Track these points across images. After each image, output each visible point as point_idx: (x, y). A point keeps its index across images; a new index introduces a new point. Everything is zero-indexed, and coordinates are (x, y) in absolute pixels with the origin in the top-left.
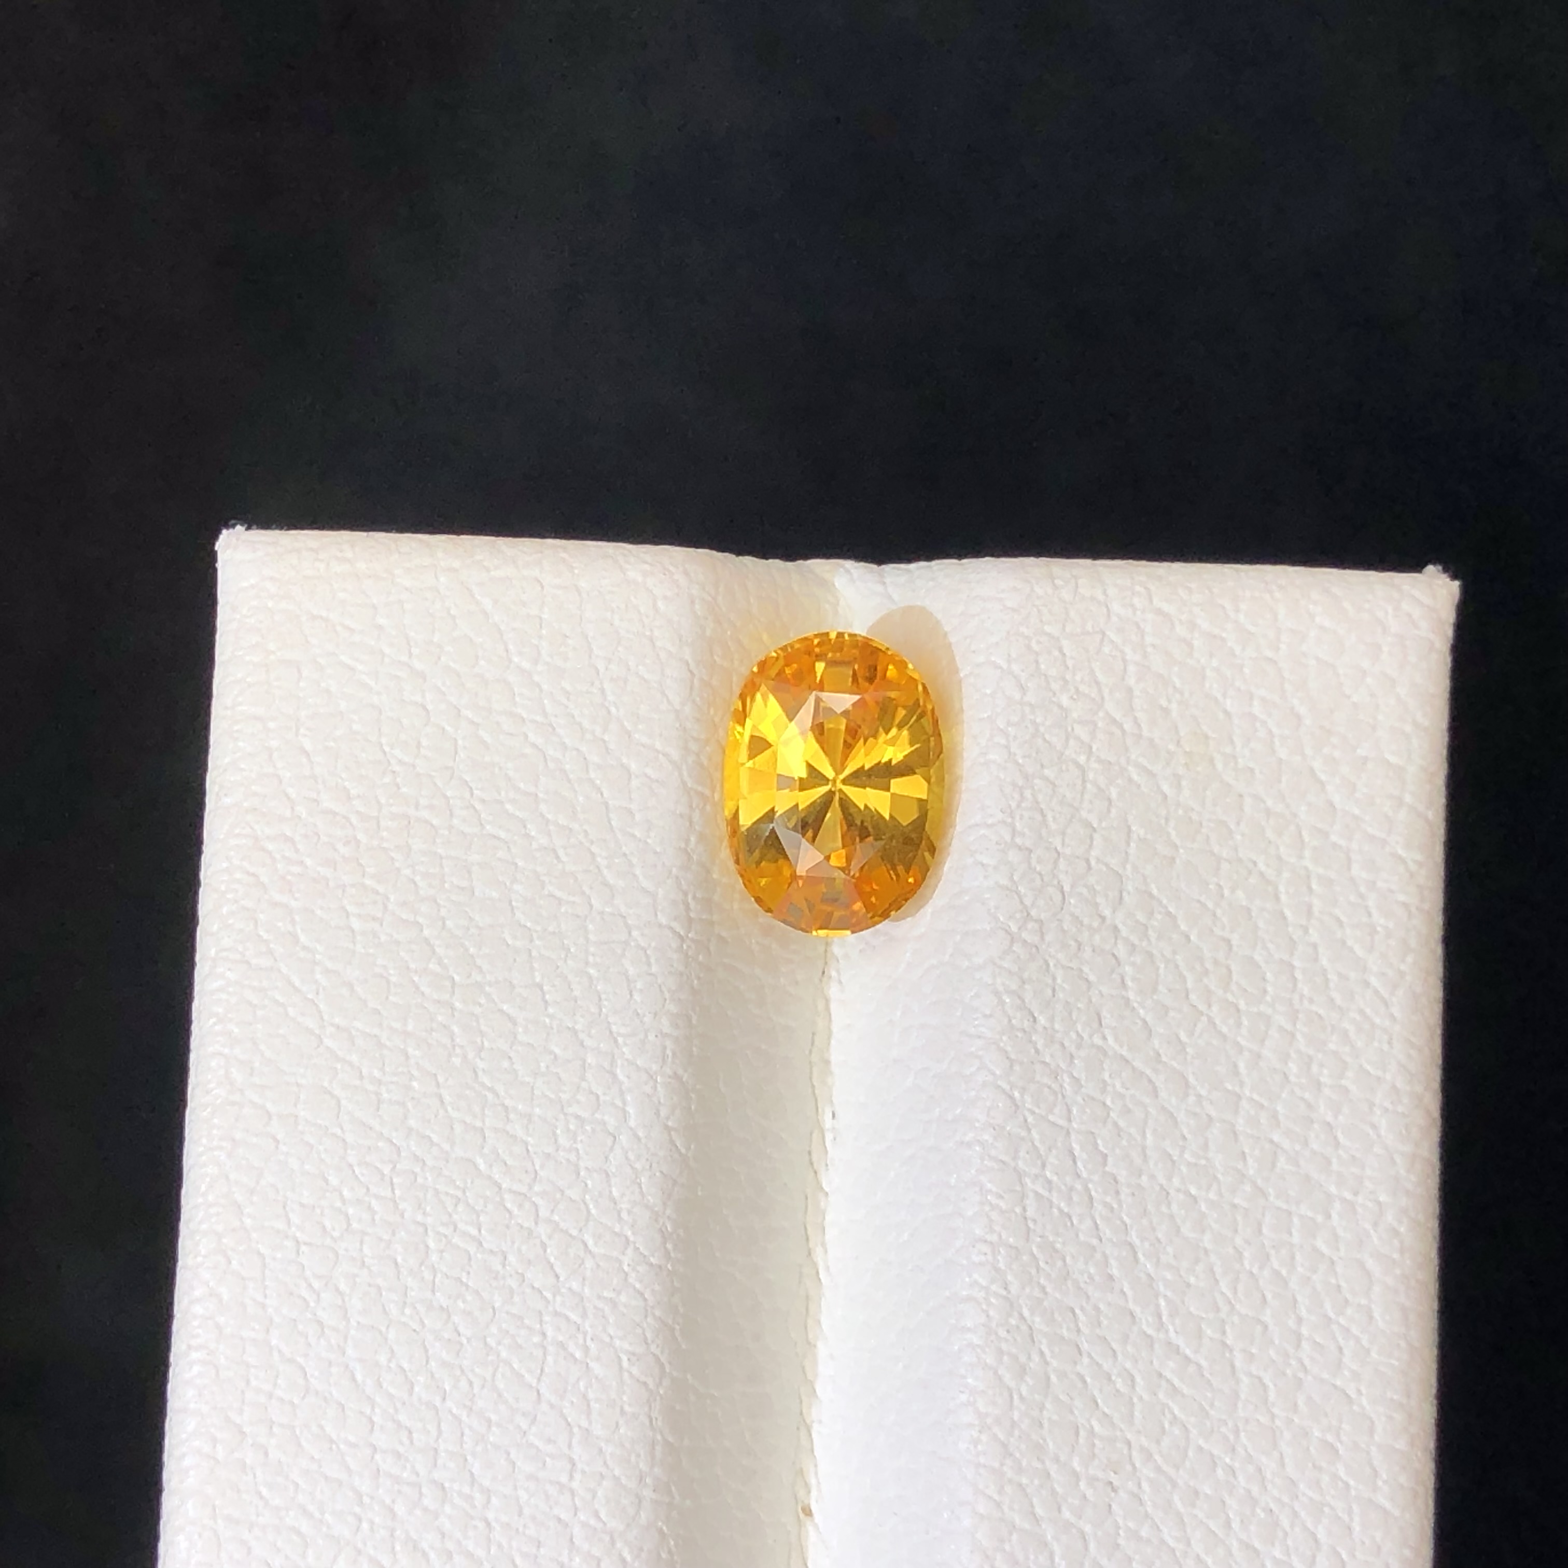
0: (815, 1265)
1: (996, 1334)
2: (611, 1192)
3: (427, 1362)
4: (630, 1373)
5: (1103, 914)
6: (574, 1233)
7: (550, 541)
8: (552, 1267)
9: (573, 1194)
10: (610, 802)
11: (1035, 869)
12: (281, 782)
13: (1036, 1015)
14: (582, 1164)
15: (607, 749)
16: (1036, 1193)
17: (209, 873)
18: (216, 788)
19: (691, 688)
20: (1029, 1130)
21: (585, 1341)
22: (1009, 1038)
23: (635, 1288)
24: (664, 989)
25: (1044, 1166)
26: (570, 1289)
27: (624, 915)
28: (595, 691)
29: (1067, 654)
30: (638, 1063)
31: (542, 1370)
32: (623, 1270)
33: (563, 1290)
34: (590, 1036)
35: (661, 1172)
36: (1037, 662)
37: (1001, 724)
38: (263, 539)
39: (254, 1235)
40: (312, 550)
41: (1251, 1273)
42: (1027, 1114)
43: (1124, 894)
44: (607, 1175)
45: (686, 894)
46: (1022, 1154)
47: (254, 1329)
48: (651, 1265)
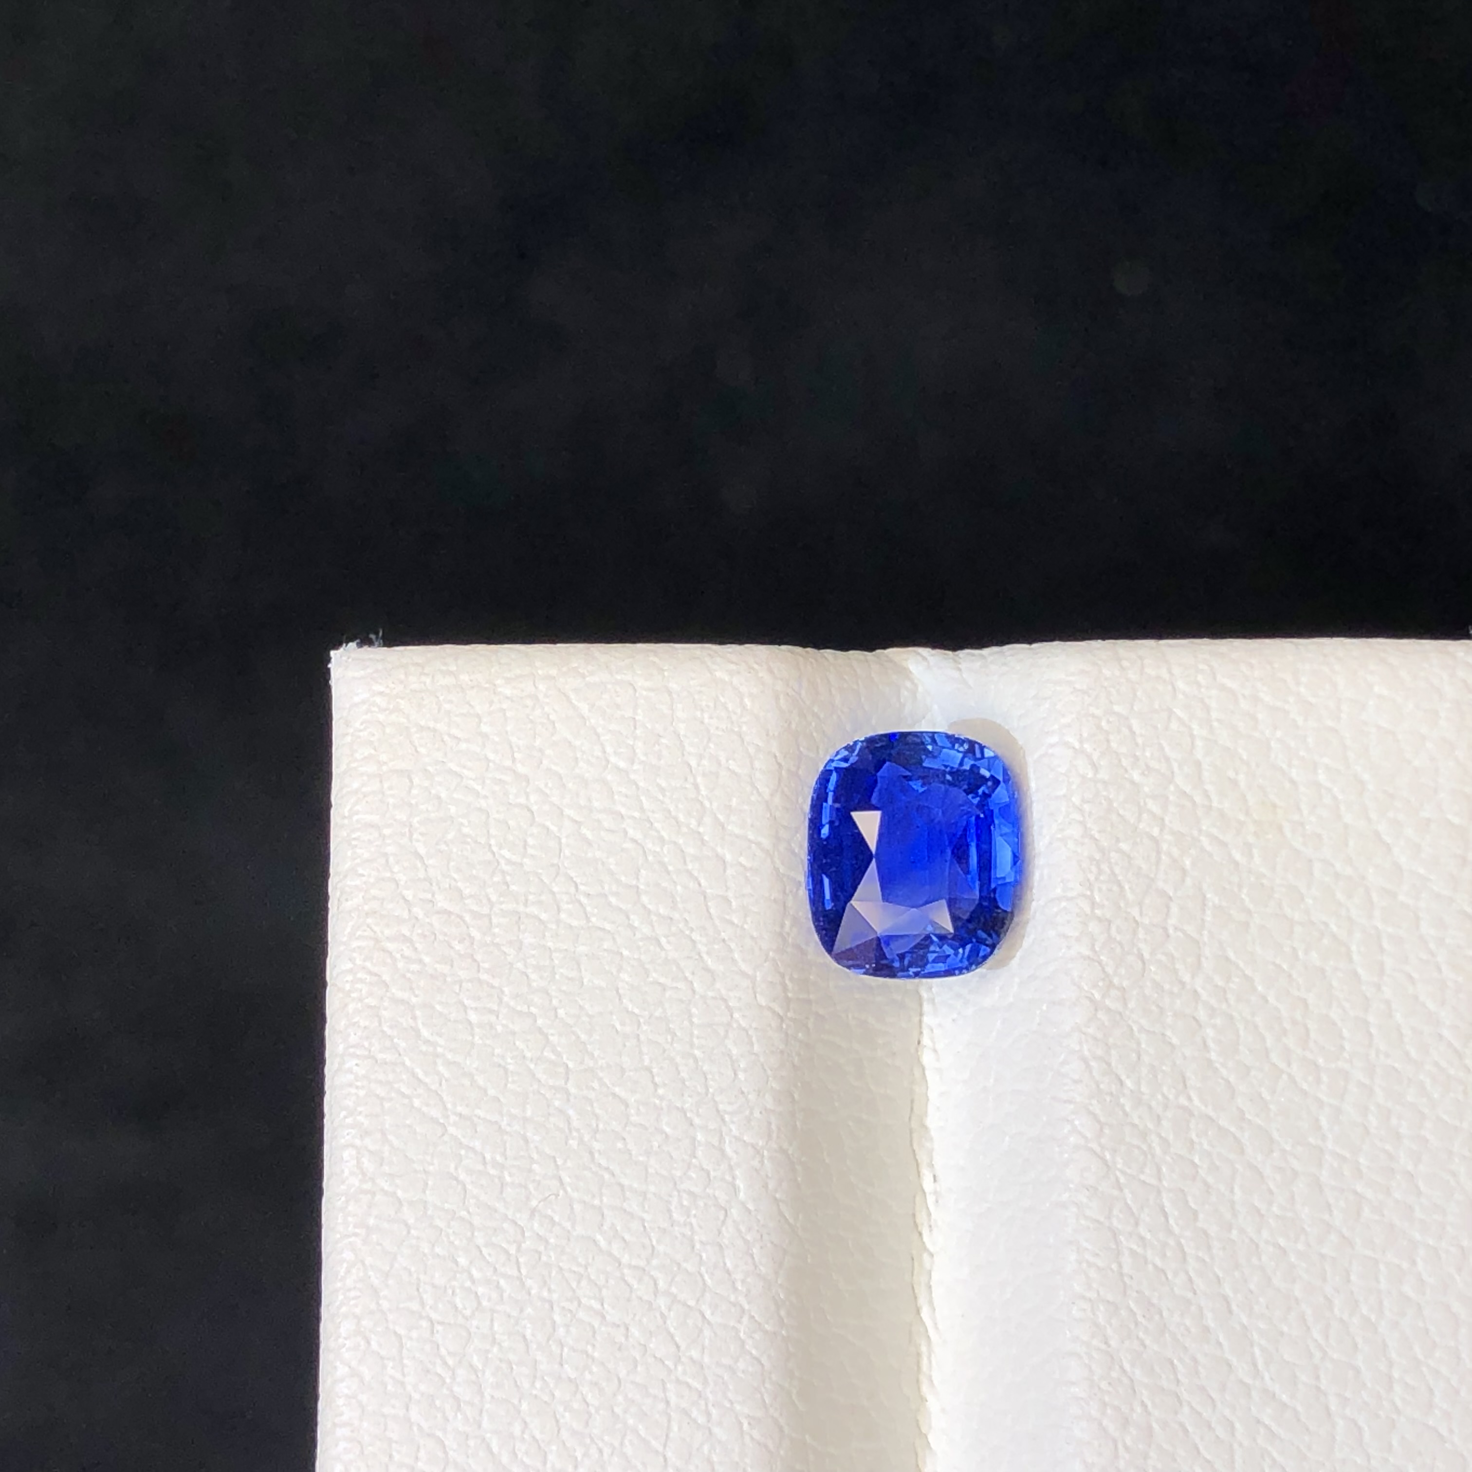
0: (923, 1324)
1: (1099, 1388)
2: (725, 1264)
3: (559, 1431)
4: (752, 1438)
5: (1184, 980)
6: (692, 1303)
7: (640, 646)
8: (672, 1337)
9: (688, 1266)
10: (708, 891)
11: (1115, 939)
12: (398, 885)
13: (1123, 1077)
14: (696, 1238)
15: (703, 842)
16: (1131, 1250)
17: (335, 974)
18: (338, 894)
19: (779, 780)
20: (1121, 1190)
21: (706, 1405)
22: (1098, 1101)
23: (751, 1354)
24: (766, 1068)
25: (1137, 1224)
26: (691, 1359)
27: (725, 998)
28: (688, 786)
29: (1138, 732)
30: (745, 1138)
31: (667, 1436)
32: (740, 1339)
33: (683, 1359)
34: (698, 1115)
35: (772, 1243)
36: (1108, 741)
37: (1076, 800)
38: (372, 656)
39: (391, 1317)
40: (417, 664)
41: (1341, 1320)
42: (1118, 1173)
43: (1203, 959)
44: (721, 1246)
45: (783, 976)
46: (1115, 1212)
47: (393, 1407)
48: (766, 1332)
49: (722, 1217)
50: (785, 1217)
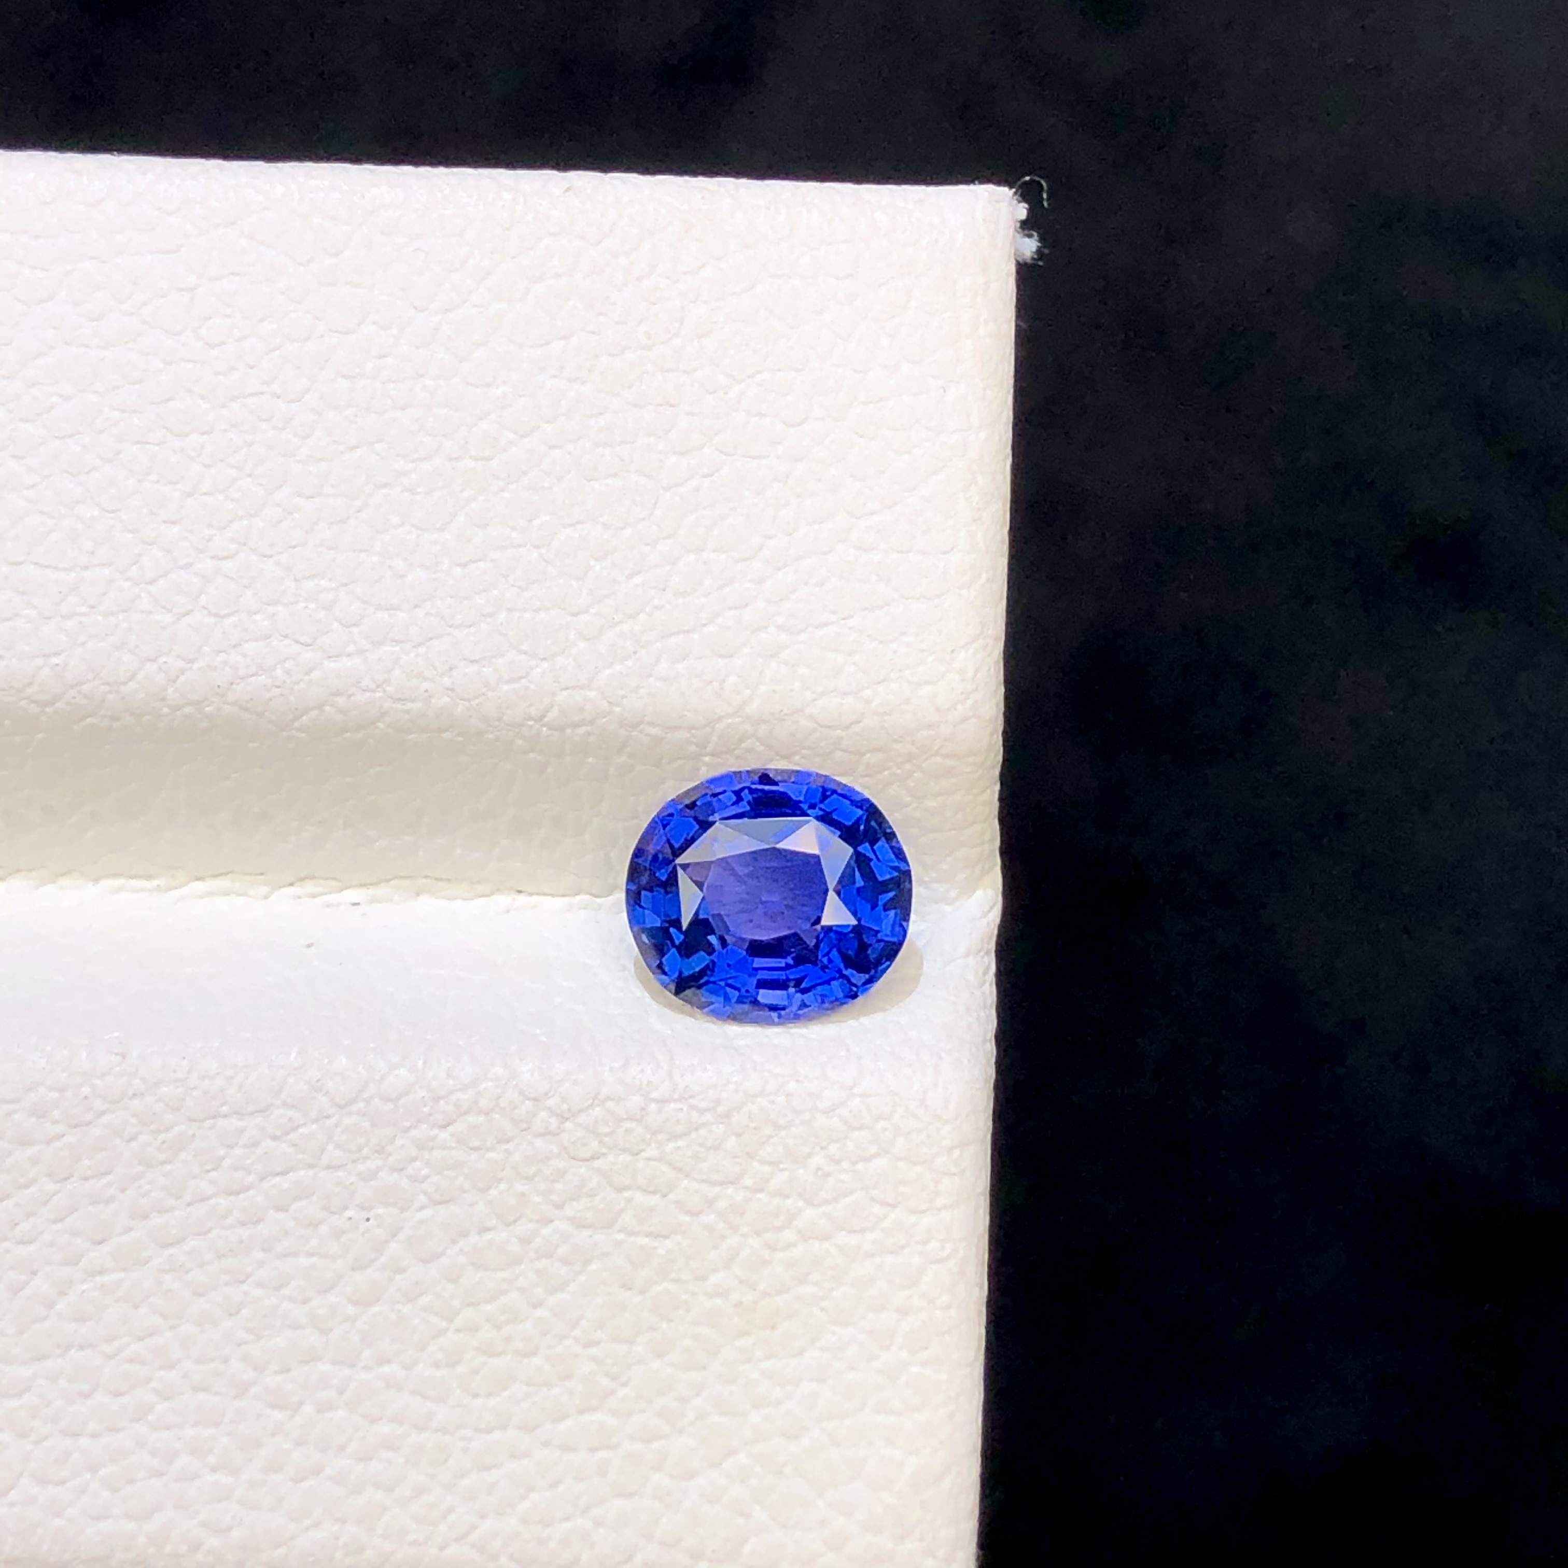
49: (302, 639)
50: (301, 716)
